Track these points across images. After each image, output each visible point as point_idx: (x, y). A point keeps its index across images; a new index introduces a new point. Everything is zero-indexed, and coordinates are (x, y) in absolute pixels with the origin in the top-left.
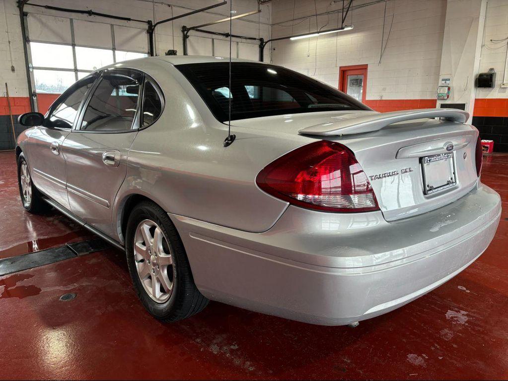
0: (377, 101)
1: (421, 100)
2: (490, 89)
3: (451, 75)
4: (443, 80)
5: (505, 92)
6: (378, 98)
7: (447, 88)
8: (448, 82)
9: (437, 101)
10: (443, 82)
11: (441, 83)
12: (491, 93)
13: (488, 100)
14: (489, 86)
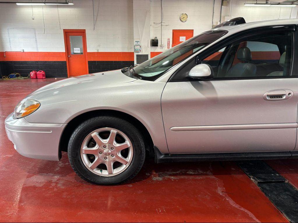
0: (95, 53)
1: (122, 52)
2: (156, 47)
3: (139, 39)
4: (136, 42)
5: (162, 49)
6: (96, 51)
7: (139, 46)
8: (138, 43)
9: (134, 53)
10: (136, 43)
11: (135, 43)
12: (157, 49)
13: (156, 52)
14: (157, 46)
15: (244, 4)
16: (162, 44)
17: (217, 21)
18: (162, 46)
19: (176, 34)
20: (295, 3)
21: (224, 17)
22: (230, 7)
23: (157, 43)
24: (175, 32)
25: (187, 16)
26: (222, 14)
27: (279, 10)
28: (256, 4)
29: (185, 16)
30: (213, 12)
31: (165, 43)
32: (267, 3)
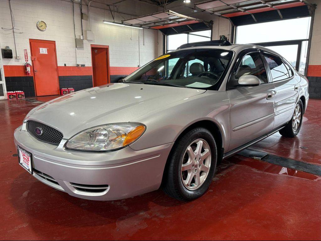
2: (9, 59)
5: (19, 61)
12: (11, 62)
13: (10, 66)
14: (11, 57)
15: (104, 21)
16: (18, 56)
17: (80, 35)
18: (18, 58)
19: (34, 44)
20: (143, 26)
21: (86, 31)
22: (90, 21)
23: (11, 54)
24: (32, 42)
25: (46, 25)
26: (83, 27)
27: (131, 31)
28: (114, 22)
29: (43, 24)
30: (74, 25)
31: (21, 54)
32: (122, 24)
